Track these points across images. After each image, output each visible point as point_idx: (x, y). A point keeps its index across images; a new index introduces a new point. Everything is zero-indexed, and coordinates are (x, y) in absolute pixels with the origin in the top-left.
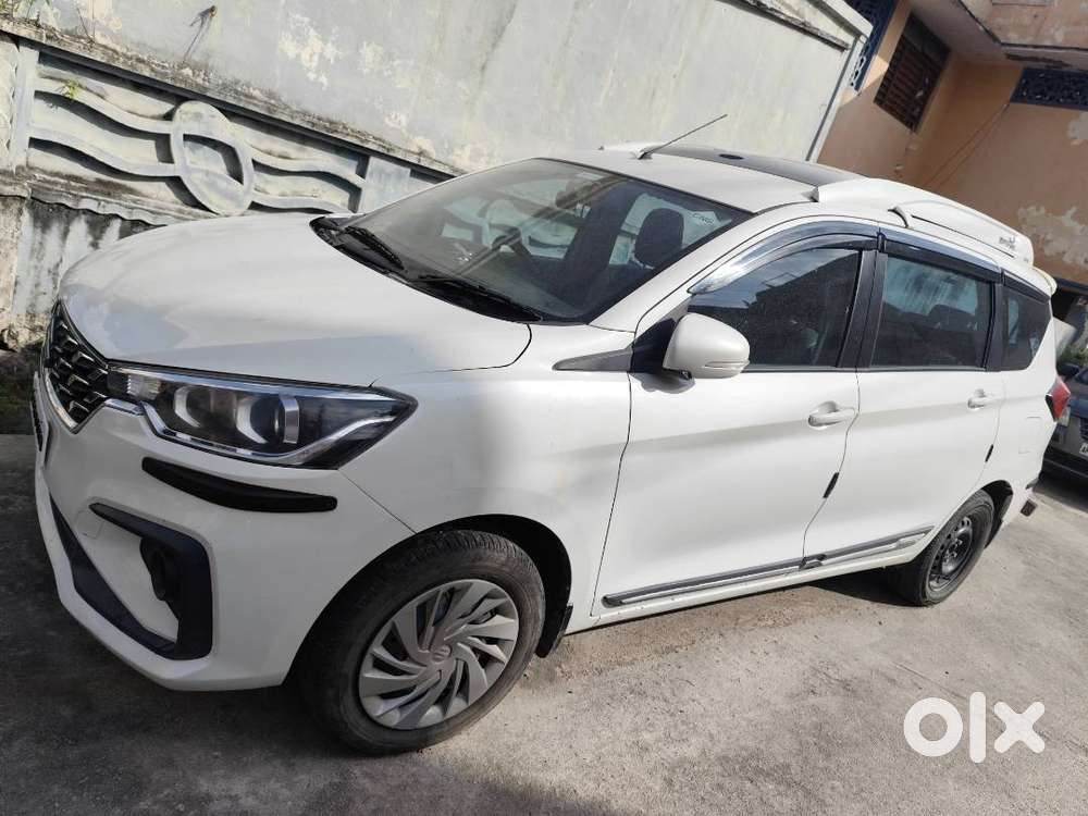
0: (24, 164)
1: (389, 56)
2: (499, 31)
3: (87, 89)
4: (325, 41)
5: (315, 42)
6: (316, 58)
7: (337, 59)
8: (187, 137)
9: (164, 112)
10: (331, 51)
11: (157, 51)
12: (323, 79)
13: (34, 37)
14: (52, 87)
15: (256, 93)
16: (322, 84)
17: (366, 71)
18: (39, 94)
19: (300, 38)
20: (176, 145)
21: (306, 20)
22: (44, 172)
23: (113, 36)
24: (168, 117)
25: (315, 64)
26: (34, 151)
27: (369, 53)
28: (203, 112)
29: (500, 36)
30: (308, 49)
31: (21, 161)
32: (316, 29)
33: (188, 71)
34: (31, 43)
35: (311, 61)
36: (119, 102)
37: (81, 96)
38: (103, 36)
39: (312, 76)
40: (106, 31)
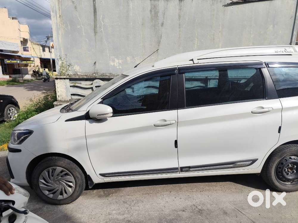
0: (71, 99)
1: (133, 57)
2: (159, 43)
3: (78, 83)
4: (119, 60)
5: (117, 61)
6: (118, 64)
7: (122, 62)
8: (96, 87)
9: (92, 83)
10: (120, 61)
11: (88, 73)
12: (120, 67)
13: (66, 77)
14: (72, 85)
15: (108, 74)
16: (120, 68)
17: (129, 62)
18: (71, 86)
19: (114, 61)
20: (94, 88)
21: (114, 57)
22: (74, 99)
23: (81, 73)
24: (92, 84)
25: (118, 65)
26: (72, 96)
27: (128, 59)
28: (97, 81)
29: (160, 43)
30: (116, 63)
31: (70, 98)
32: (116, 58)
33: (94, 75)
34: (67, 79)
35: (117, 64)
36: (84, 84)
37: (77, 85)
38: (79, 73)
39: (118, 67)
40: (79, 72)
